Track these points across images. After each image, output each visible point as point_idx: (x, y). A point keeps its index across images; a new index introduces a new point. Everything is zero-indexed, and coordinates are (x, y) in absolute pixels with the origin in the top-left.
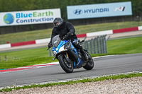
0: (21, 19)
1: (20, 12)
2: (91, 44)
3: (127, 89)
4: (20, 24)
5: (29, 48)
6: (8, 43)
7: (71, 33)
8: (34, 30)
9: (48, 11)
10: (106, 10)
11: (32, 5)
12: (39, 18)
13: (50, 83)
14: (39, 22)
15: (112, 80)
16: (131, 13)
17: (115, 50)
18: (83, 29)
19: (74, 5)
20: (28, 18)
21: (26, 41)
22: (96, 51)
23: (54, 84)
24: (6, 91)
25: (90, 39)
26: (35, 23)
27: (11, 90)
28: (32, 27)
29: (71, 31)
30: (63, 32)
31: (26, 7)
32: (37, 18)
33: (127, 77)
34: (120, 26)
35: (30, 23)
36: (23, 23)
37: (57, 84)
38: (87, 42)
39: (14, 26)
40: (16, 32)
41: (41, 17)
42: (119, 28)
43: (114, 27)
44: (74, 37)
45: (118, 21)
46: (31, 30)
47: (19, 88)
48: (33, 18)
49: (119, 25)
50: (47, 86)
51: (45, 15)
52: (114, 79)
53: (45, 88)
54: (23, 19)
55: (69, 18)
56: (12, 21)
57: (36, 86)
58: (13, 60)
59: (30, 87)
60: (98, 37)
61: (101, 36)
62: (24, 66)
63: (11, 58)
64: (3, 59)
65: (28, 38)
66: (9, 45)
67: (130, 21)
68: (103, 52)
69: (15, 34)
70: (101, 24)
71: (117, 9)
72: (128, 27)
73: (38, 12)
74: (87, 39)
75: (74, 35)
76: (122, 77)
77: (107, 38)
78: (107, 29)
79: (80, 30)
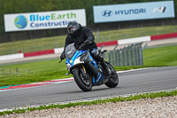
0: (36, 22)
1: (35, 14)
2: (123, 54)
3: (169, 110)
4: (35, 28)
5: (46, 59)
6: (20, 52)
7: (89, 40)
8: (53, 35)
9: (69, 12)
10: (142, 11)
11: (50, 5)
12: (59, 21)
13: (72, 102)
14: (58, 27)
15: (149, 99)
16: (173, 15)
17: (153, 61)
18: (113, 35)
19: (102, 4)
20: (45, 21)
21: (43, 49)
22: (130, 62)
23: (78, 104)
24: (17, 112)
25: (122, 47)
26: (54, 27)
27: (23, 111)
28: (50, 32)
29: (89, 38)
30: (79, 39)
31: (43, 7)
32: (56, 21)
33: (168, 95)
34: (160, 31)
35: (48, 27)
36: (39, 28)
37: (81, 104)
38: (118, 51)
39: (28, 31)
40: (30, 38)
41: (62, 20)
42: (158, 34)
43: (152, 32)
44: (93, 46)
45: (157, 25)
46: (49, 36)
47: (34, 109)
48: (51, 21)
49: (159, 29)
50: (69, 106)
51: (66, 17)
52: (152, 97)
53: (66, 109)
54: (39, 22)
55: (96, 21)
56: (25, 25)
57: (55, 107)
58: (26, 74)
59: (47, 108)
60: (132, 45)
61: (136, 44)
62: (40, 81)
63: (24, 72)
64: (14, 72)
65: (45, 46)
66: (21, 55)
67: (172, 24)
68: (138, 63)
69: (28, 41)
70: (136, 29)
71: (156, 9)
72: (170, 32)
73: (57, 13)
74: (118, 48)
75: (94, 43)
76: (162, 95)
77: (143, 46)
78: (144, 35)
79: (109, 36)
